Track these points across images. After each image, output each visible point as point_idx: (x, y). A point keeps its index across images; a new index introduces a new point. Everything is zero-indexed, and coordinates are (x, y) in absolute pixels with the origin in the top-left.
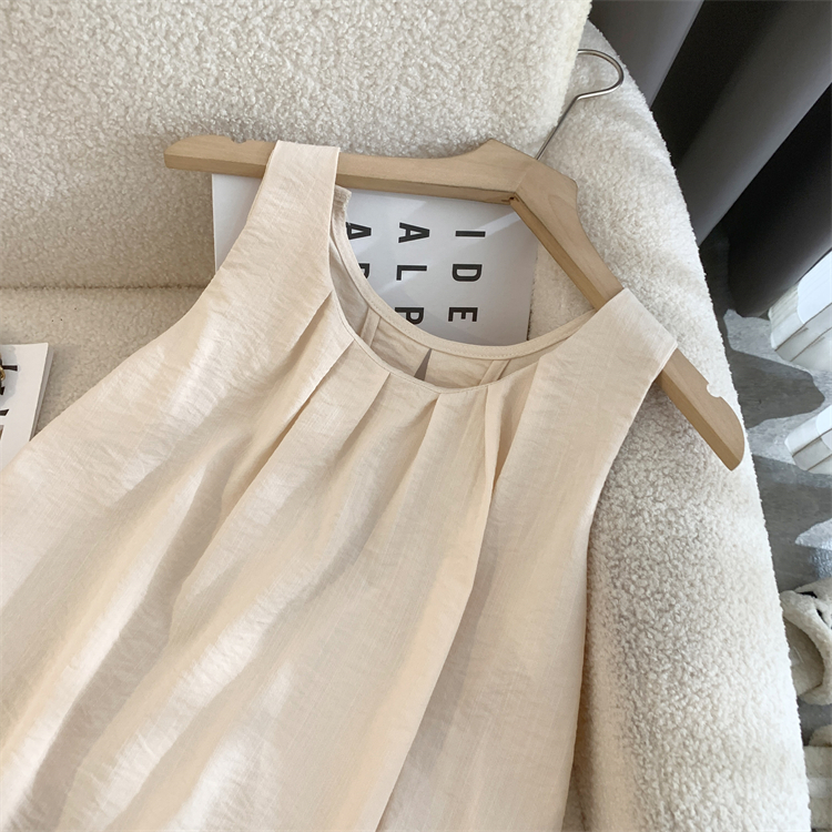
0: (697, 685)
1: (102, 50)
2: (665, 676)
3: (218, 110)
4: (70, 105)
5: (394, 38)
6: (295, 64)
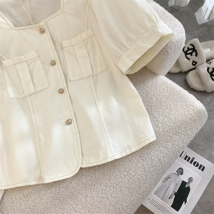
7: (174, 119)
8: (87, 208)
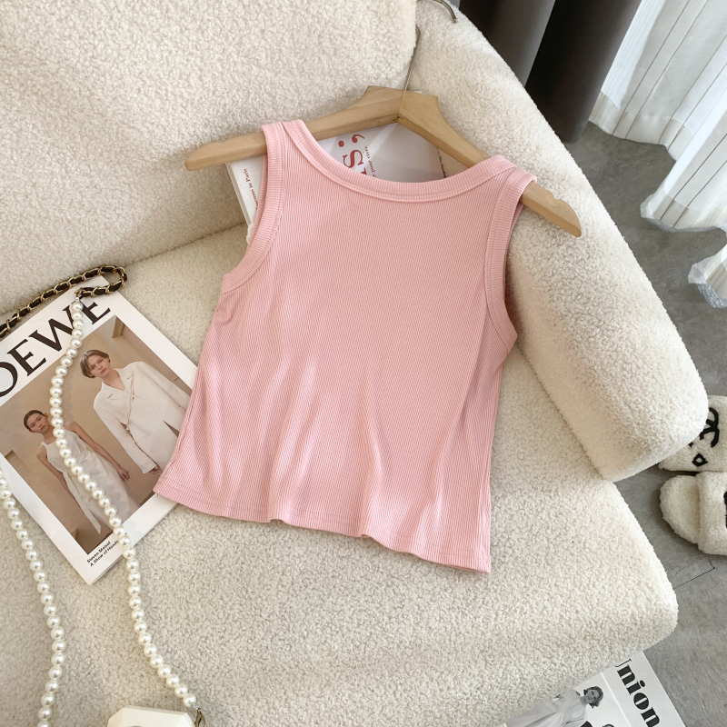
0: (617, 334)
1: (146, 99)
2: (598, 336)
3: (218, 111)
4: (132, 140)
5: (310, 30)
6: (259, 66)
7: (597, 601)
8: (317, 712)
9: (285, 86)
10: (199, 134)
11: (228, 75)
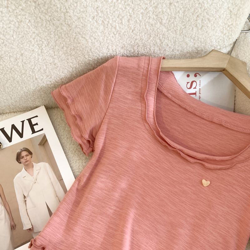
9: (170, 38)
10: (118, 52)
11: (144, 23)
